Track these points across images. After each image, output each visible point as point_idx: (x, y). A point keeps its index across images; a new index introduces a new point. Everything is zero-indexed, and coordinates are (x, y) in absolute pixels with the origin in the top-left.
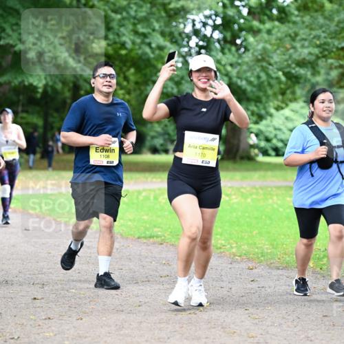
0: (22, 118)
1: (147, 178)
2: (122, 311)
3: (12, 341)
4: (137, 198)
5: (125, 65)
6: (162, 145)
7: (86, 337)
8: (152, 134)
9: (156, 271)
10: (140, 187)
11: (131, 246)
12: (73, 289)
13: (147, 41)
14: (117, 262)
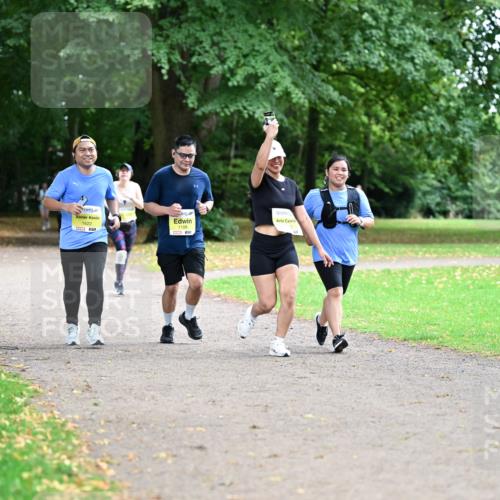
0: (235, 166)
1: (417, 253)
2: (381, 446)
3: (222, 488)
4: (403, 282)
5: (384, 89)
6: (438, 204)
7: (329, 484)
8: (425, 188)
9: (431, 389)
10: (407, 266)
11: (393, 351)
12: (309, 413)
13: (408, 55)
14: (373, 375)
